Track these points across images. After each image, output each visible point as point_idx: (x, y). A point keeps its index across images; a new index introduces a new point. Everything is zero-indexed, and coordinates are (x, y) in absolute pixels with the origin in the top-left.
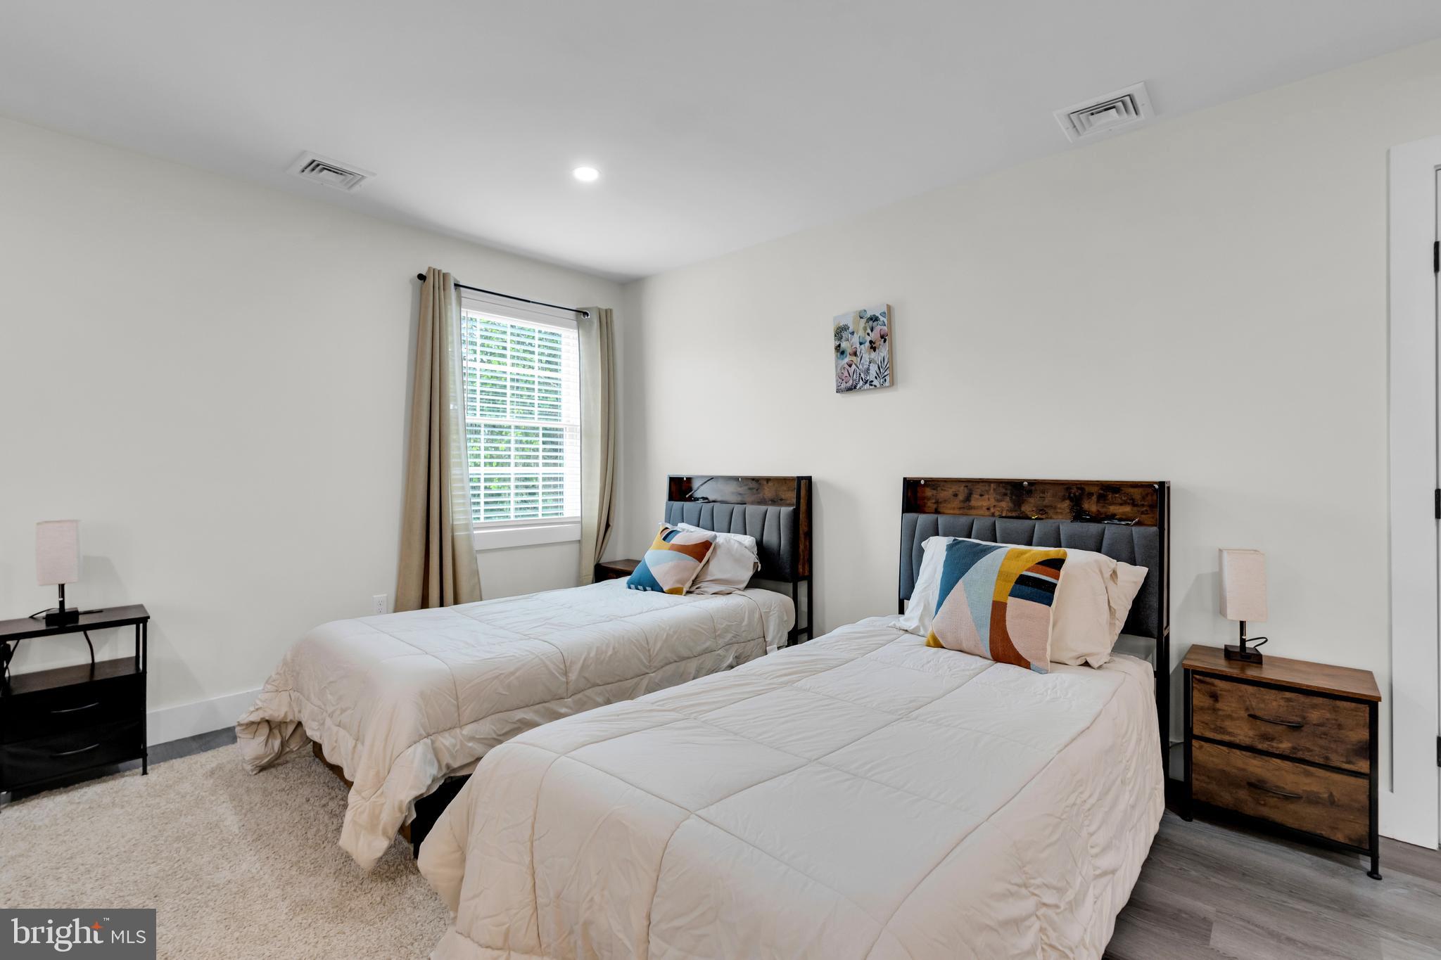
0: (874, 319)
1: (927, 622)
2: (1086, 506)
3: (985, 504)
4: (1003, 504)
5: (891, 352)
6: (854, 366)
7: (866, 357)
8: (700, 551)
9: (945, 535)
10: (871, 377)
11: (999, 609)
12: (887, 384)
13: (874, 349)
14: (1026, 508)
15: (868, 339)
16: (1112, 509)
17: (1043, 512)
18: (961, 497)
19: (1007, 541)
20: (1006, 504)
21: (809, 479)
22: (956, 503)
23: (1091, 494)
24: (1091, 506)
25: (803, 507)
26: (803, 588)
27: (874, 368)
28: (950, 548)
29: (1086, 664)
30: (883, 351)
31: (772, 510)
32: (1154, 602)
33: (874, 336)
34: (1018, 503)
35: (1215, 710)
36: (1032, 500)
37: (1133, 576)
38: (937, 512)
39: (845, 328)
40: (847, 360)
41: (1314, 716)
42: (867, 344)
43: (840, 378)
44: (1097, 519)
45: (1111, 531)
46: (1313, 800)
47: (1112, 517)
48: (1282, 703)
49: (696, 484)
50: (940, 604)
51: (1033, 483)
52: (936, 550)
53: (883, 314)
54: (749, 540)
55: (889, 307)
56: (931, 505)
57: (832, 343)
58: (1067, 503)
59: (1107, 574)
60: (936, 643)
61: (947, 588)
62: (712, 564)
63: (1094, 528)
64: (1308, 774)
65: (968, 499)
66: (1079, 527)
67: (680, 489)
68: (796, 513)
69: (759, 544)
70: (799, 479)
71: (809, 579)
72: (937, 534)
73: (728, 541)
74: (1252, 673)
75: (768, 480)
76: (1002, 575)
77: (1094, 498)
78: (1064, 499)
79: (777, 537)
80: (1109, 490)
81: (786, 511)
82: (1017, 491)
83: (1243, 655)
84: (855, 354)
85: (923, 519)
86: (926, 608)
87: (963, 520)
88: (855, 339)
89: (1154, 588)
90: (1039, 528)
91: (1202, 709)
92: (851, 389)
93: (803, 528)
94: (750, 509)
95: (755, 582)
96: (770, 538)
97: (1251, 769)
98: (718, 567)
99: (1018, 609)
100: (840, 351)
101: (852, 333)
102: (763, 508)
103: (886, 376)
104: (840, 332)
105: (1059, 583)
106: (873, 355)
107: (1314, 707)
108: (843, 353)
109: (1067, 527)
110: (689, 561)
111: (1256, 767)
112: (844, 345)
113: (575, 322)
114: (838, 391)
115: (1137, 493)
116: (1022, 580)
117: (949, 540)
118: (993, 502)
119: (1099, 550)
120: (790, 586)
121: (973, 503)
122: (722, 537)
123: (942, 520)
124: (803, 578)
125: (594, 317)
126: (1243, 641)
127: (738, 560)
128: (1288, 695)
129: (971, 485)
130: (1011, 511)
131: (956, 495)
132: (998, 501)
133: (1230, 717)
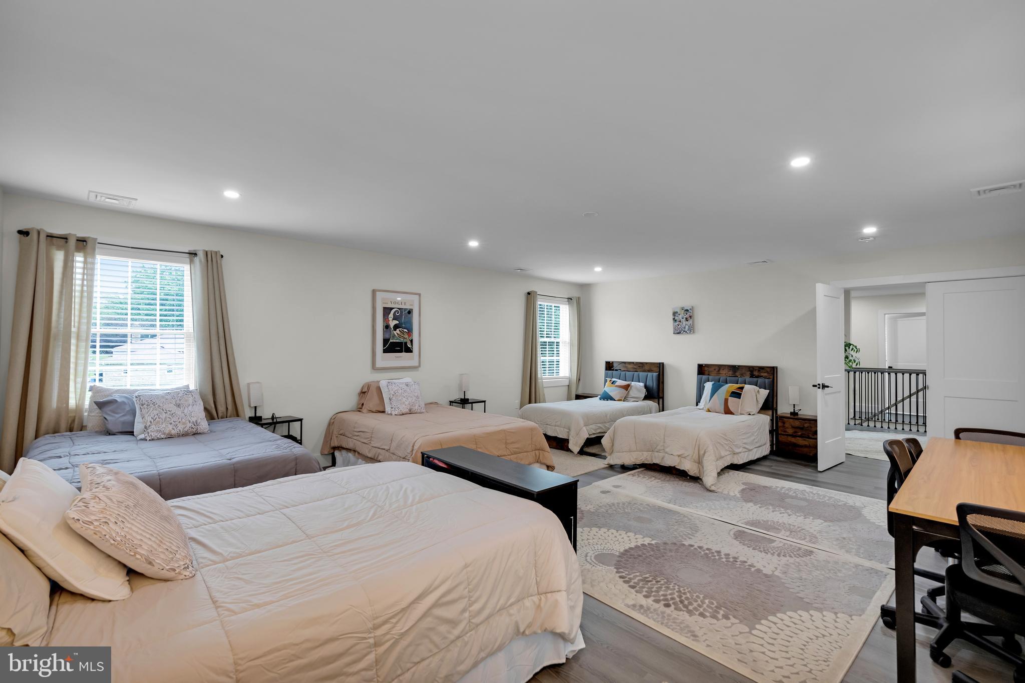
0: (687, 310)
1: (706, 406)
2: (754, 373)
3: (725, 372)
4: (730, 372)
5: (693, 322)
6: (680, 326)
7: (684, 323)
8: (627, 387)
9: (712, 382)
10: (686, 329)
11: (726, 401)
12: (692, 332)
13: (687, 321)
14: (737, 374)
15: (685, 317)
16: (762, 374)
17: (742, 375)
18: (717, 370)
19: (730, 383)
20: (731, 373)
21: (663, 364)
22: (715, 372)
23: (756, 370)
24: (756, 373)
25: (661, 373)
26: (661, 401)
27: (687, 327)
28: (713, 385)
29: (750, 414)
30: (690, 322)
31: (650, 374)
32: (771, 400)
33: (687, 316)
34: (735, 372)
35: (784, 426)
36: (739, 371)
37: (764, 393)
38: (709, 375)
39: (677, 312)
40: (677, 323)
41: (806, 425)
42: (685, 319)
43: (675, 329)
44: (758, 377)
45: (760, 380)
46: (806, 446)
47: (762, 376)
48: (799, 423)
49: (615, 365)
50: (710, 400)
51: (739, 366)
52: (708, 386)
53: (690, 309)
54: (642, 384)
55: (692, 307)
56: (707, 373)
57: (672, 317)
58: (749, 372)
59: (756, 391)
60: (709, 411)
61: (712, 396)
62: (630, 392)
63: (755, 379)
64: (805, 440)
65: (719, 371)
66: (751, 379)
67: (609, 366)
68: (659, 374)
69: (646, 387)
70: (660, 363)
71: (663, 398)
72: (709, 381)
73: (635, 384)
74: (796, 417)
75: (646, 363)
76: (727, 391)
77: (757, 371)
78: (748, 371)
79: (653, 383)
80: (761, 369)
81: (655, 374)
82: (734, 369)
83: (794, 414)
84: (680, 322)
85: (704, 377)
86: (706, 402)
87: (717, 377)
88: (680, 316)
89: (771, 396)
90: (740, 379)
91: (781, 426)
92: (679, 333)
93: (661, 381)
94: (641, 374)
95: (646, 398)
96: (649, 383)
97: (792, 441)
98: (633, 393)
99: (732, 400)
100: (675, 320)
101: (679, 314)
102: (646, 373)
103: (692, 330)
104: (675, 314)
105: (743, 393)
106: (687, 322)
107: (806, 423)
108: (676, 321)
109: (748, 379)
110: (624, 391)
111: (793, 440)
112: (676, 318)
113: (568, 303)
114: (674, 334)
115: (768, 370)
116: (733, 393)
117: (713, 382)
118: (727, 372)
119: (756, 386)
120: (657, 400)
121: (721, 372)
122: (633, 383)
123: (710, 377)
124: (661, 398)
125: (575, 301)
126: (794, 410)
127: (638, 390)
128: (800, 421)
129: (720, 367)
130: (732, 374)
131: (715, 370)
132: (728, 371)
133: (787, 428)
